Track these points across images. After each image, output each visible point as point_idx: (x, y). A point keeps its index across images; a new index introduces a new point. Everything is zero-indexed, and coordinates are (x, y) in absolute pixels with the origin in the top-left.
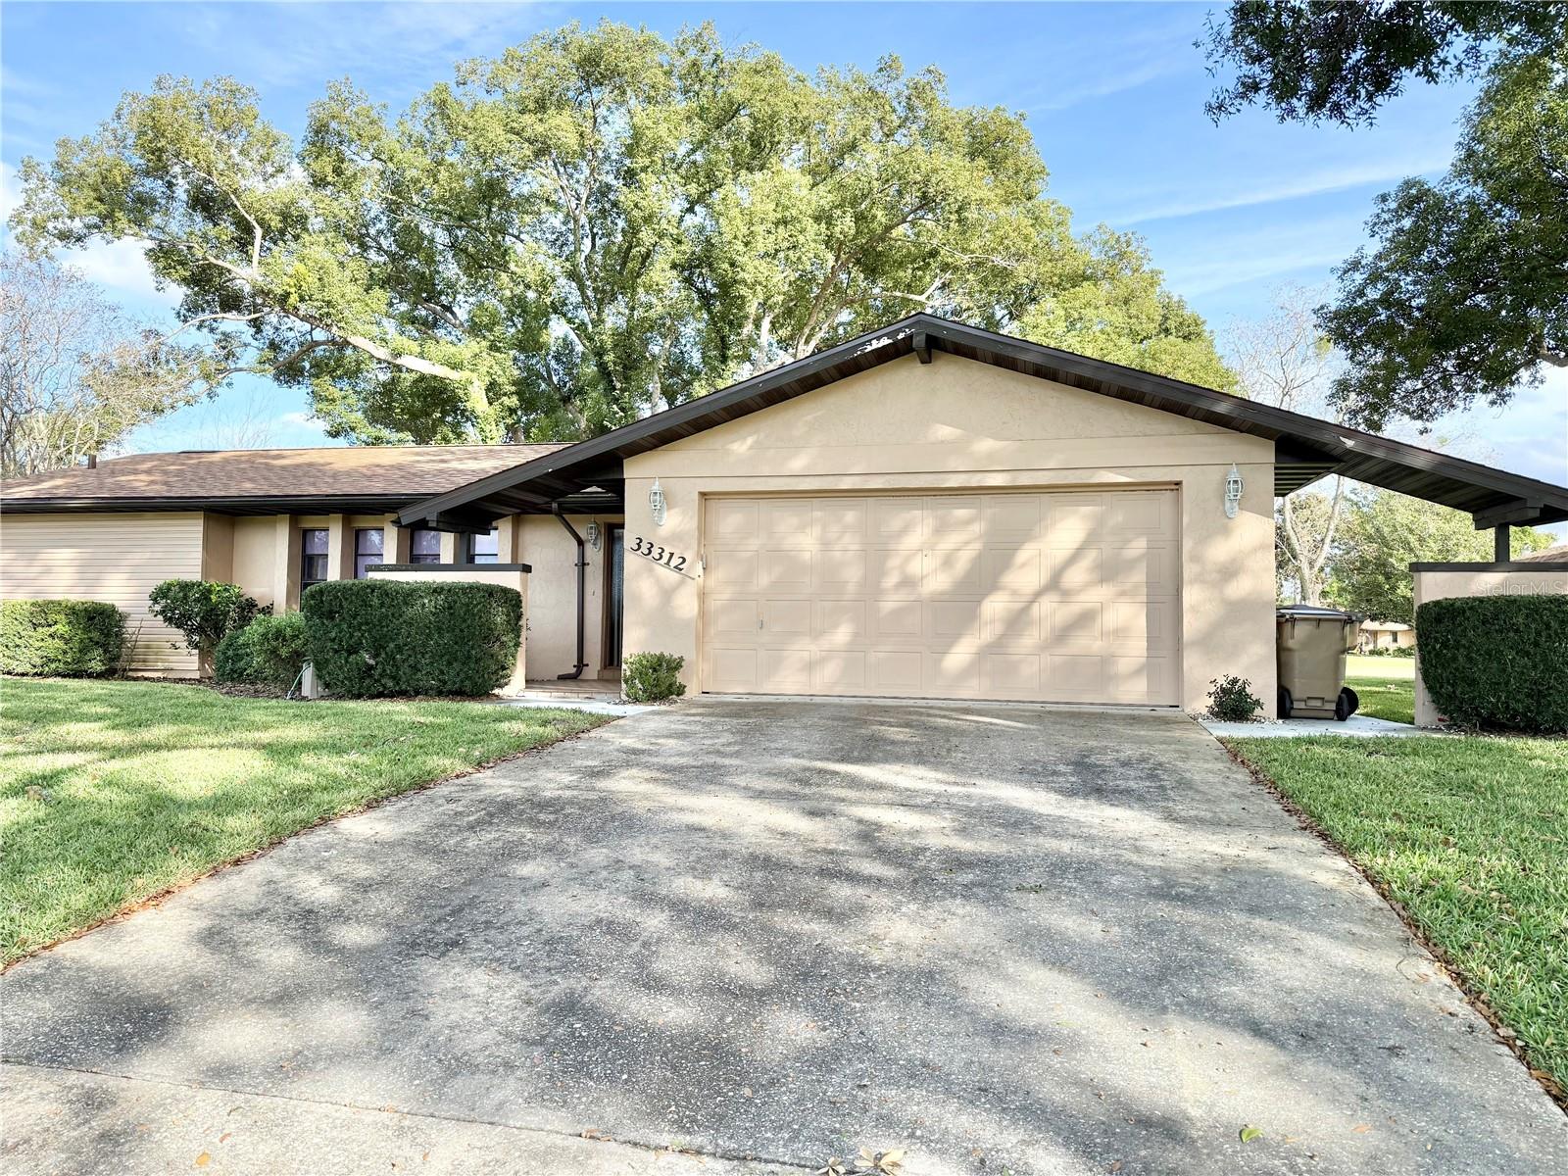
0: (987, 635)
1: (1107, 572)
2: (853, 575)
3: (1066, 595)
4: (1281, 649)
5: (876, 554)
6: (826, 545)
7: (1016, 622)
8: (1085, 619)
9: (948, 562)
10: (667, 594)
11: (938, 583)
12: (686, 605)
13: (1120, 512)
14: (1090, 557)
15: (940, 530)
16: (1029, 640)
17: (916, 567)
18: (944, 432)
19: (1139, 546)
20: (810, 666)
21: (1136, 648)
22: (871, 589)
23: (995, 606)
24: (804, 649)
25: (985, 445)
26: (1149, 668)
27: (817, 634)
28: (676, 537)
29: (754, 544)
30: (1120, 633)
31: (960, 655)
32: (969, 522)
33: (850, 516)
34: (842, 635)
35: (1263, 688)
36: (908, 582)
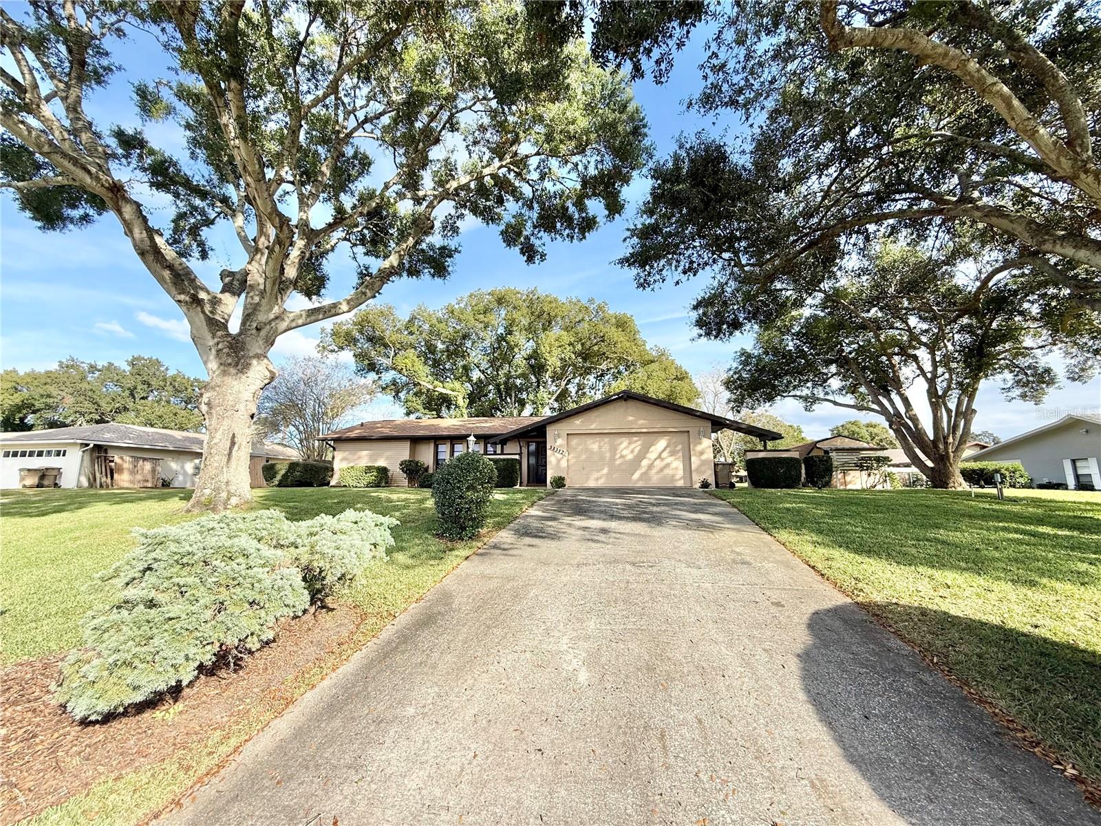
0: (643, 470)
1: (672, 453)
2: (608, 455)
3: (662, 460)
4: (715, 472)
5: (614, 449)
6: (600, 447)
7: (650, 466)
8: (668, 465)
9: (632, 451)
10: (559, 461)
11: (630, 457)
12: (564, 464)
13: (675, 439)
14: (668, 450)
15: (630, 443)
16: (654, 471)
17: (624, 453)
18: (631, 418)
19: (679, 447)
20: (597, 479)
21: (680, 473)
22: (613, 459)
23: (645, 463)
24: (596, 475)
25: (641, 422)
26: (684, 477)
27: (598, 471)
28: (561, 446)
29: (581, 447)
30: (676, 469)
31: (636, 476)
32: (636, 441)
33: (606, 440)
34: (605, 471)
35: (711, 480)
36: (622, 457)
